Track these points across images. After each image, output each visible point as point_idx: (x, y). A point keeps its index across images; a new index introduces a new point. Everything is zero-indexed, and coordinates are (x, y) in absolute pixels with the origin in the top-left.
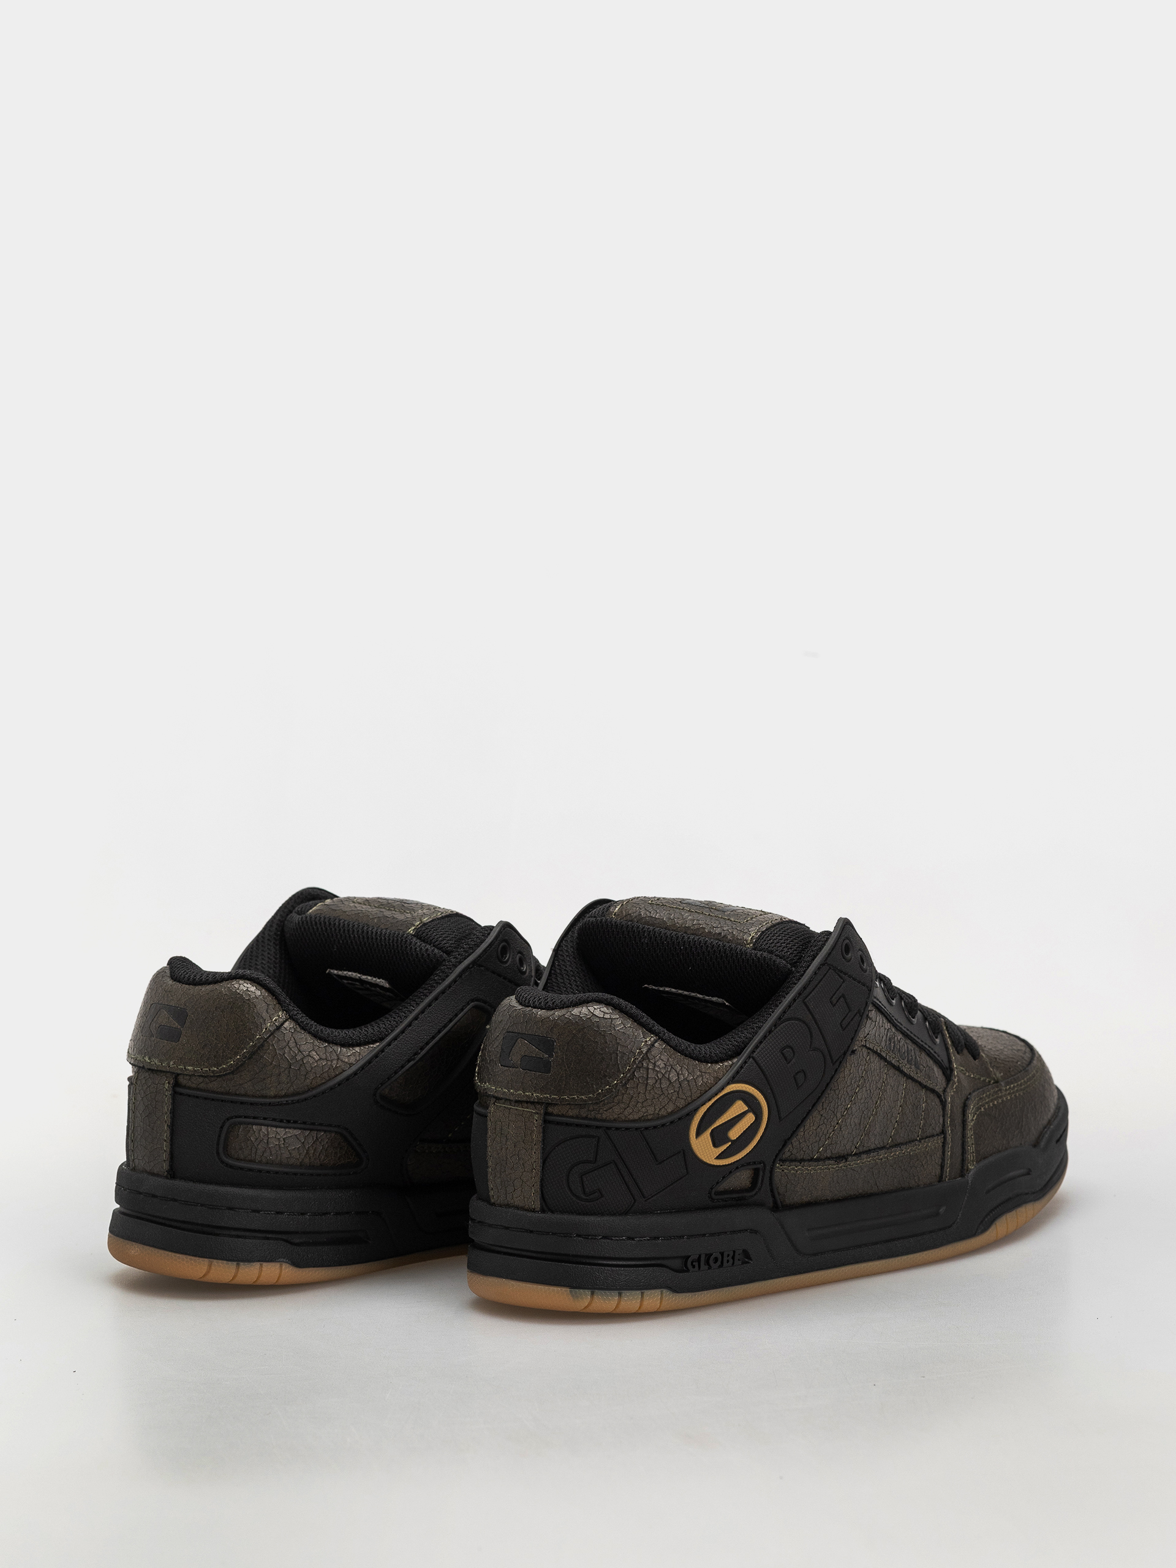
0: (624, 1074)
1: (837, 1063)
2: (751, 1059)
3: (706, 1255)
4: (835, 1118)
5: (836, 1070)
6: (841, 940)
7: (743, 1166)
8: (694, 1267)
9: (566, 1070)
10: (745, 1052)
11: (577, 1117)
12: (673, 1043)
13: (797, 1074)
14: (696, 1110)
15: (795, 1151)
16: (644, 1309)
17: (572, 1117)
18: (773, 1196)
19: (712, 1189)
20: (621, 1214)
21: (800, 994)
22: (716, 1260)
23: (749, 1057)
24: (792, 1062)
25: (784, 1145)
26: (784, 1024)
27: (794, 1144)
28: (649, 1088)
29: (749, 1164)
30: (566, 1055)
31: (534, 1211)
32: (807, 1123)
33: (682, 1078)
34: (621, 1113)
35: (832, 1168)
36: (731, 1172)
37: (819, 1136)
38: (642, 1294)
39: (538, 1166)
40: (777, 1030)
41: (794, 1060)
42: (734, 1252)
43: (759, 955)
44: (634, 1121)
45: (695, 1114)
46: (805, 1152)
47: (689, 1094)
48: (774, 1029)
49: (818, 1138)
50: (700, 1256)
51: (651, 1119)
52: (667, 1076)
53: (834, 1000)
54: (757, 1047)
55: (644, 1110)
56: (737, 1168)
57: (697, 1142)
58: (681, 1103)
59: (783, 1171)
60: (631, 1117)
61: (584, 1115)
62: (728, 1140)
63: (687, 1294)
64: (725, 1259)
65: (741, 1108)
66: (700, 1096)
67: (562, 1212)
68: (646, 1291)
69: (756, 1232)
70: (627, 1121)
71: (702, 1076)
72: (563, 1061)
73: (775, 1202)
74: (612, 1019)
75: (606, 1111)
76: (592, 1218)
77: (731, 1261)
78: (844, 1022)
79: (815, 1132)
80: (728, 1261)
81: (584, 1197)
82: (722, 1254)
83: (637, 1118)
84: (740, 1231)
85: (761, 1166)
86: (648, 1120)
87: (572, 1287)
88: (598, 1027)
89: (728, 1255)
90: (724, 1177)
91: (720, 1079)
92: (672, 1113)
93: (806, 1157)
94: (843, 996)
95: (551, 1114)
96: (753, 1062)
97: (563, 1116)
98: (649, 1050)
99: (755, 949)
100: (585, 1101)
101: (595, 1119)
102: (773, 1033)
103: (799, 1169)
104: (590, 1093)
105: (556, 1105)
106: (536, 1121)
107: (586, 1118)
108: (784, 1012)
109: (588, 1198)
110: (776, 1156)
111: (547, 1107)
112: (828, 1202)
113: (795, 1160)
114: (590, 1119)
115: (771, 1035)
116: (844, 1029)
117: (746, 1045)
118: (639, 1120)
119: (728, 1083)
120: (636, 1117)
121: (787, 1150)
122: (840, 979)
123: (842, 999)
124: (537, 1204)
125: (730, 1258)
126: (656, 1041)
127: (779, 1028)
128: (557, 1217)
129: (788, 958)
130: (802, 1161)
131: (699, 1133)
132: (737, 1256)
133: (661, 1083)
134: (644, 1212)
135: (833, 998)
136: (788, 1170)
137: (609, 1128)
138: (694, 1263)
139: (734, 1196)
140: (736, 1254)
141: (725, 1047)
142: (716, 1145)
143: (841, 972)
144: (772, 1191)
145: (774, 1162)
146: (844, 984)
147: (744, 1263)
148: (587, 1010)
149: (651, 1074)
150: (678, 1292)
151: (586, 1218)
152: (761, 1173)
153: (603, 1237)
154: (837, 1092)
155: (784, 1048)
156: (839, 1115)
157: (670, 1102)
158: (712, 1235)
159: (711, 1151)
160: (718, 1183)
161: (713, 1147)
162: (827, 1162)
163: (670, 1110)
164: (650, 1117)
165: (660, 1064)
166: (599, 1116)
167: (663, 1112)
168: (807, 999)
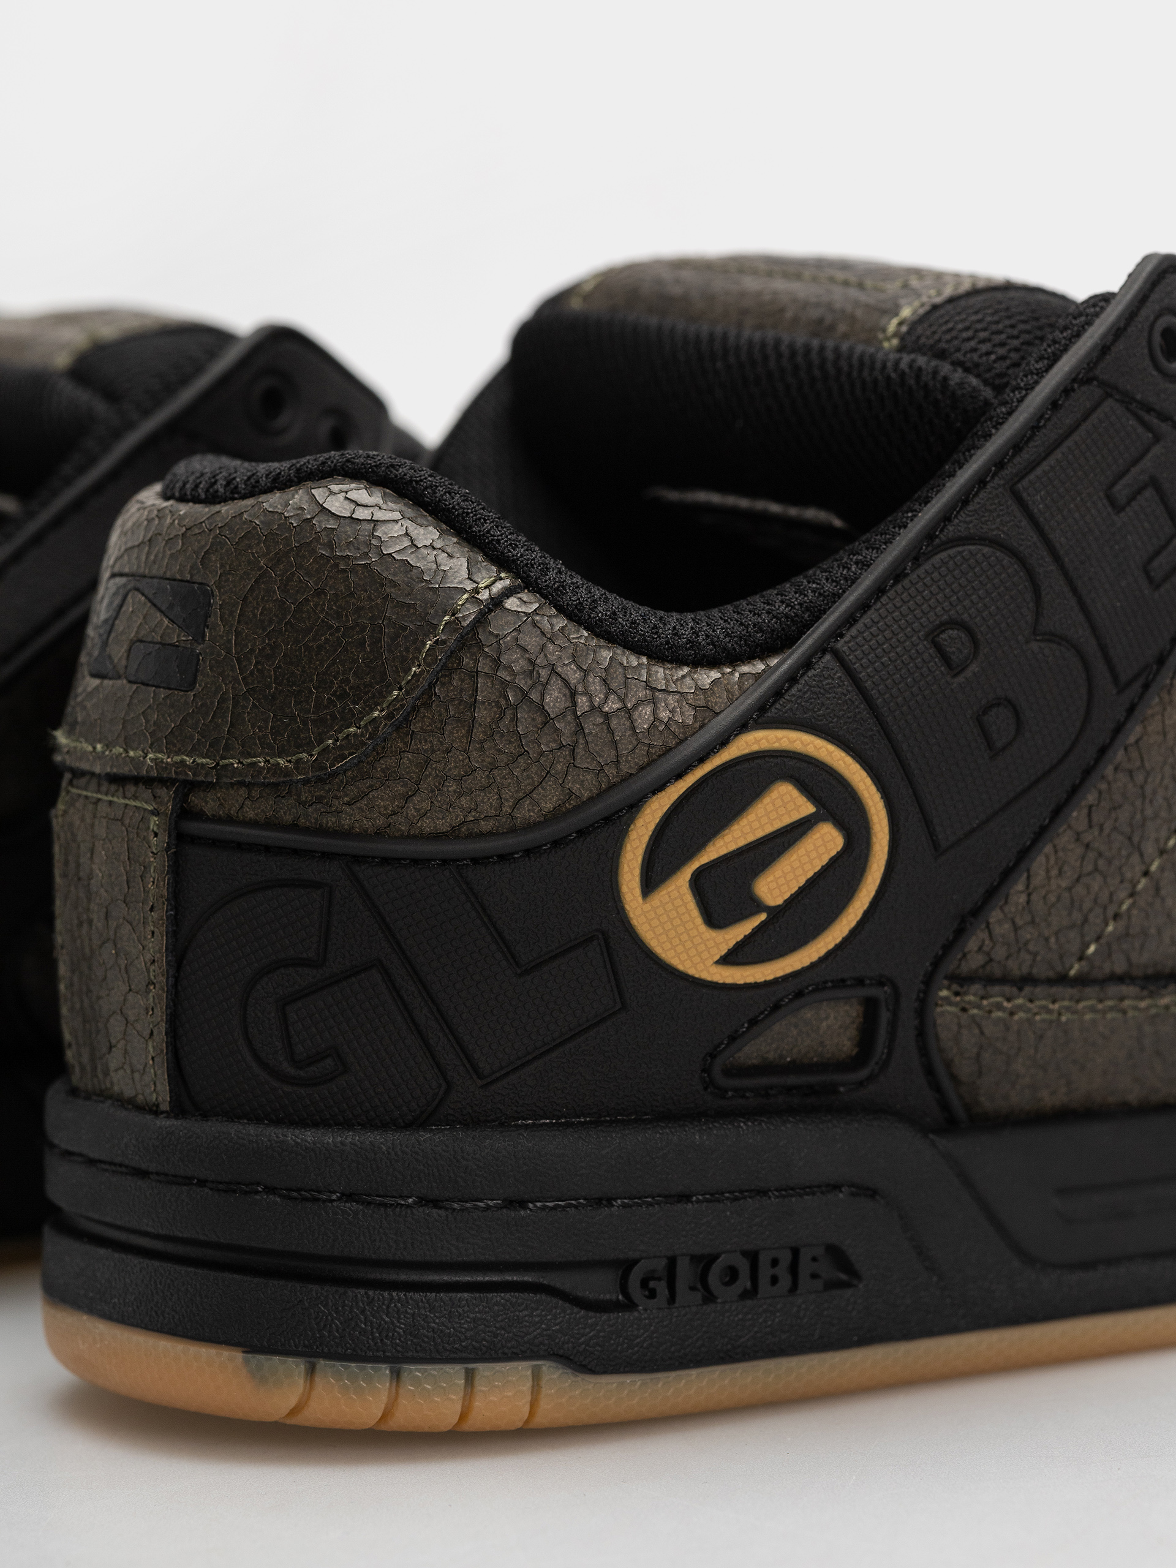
0: (400, 689)
1: (1137, 687)
2: (828, 657)
3: (695, 1259)
4: (1135, 858)
5: (1131, 710)
6: (1147, 312)
7: (820, 987)
8: (652, 1295)
9: (236, 680)
10: (810, 635)
11: (269, 824)
12: (569, 598)
13: (986, 710)
14: (635, 806)
15: (1000, 953)
16: (476, 1421)
17: (254, 824)
18: (937, 1087)
19: (713, 1056)
20: (407, 1126)
21: (999, 463)
22: (732, 1274)
23: (822, 648)
24: (968, 673)
25: (960, 933)
26: (943, 555)
27: (997, 930)
28: (479, 734)
29: (840, 983)
30: (238, 634)
31: (154, 1110)
32: (1039, 864)
33: (582, 701)
34: (394, 813)
35: (1136, 1008)
36: (776, 1007)
37: (1080, 909)
38: (470, 1377)
39: (159, 974)
40: (921, 571)
41: (974, 667)
42: (795, 1252)
43: (904, 365)
44: (437, 837)
45: (632, 820)
46: (1035, 954)
47: (609, 755)
48: (912, 571)
49: (1077, 916)
50: (672, 1262)
51: (491, 834)
52: (534, 696)
53: (1121, 490)
54: (850, 620)
55: (464, 801)
56: (799, 994)
57: (647, 907)
58: (584, 785)
59: (964, 1010)
60: (427, 825)
61: (288, 818)
62: (757, 906)
63: (628, 1379)
64: (765, 1272)
65: (791, 806)
66: (649, 764)
67: (232, 1115)
68: (480, 1366)
69: (872, 1193)
70: (415, 837)
71: (654, 701)
72: (229, 652)
73: (945, 1105)
74: (375, 523)
75: (349, 804)
76: (309, 1136)
77: (785, 1282)
78: (1155, 563)
79: (1066, 895)
80: (774, 1280)
81: (292, 1071)
82: (753, 1257)
83: (446, 828)
84: (809, 1189)
85: (882, 993)
86: (481, 835)
87: (251, 1347)
88: (330, 545)
89: (775, 1262)
90: (753, 1022)
91: (717, 714)
92: (556, 815)
93: (1041, 971)
94: (1154, 483)
95: (199, 816)
96: (835, 665)
97: (229, 820)
98: (482, 619)
99: (901, 349)
100: (286, 773)
101: (321, 831)
102: (906, 582)
103: (1020, 1008)
104: (300, 747)
105: (210, 786)
106: (156, 835)
107: (294, 827)
108: (946, 517)
109: (302, 1073)
110: (937, 963)
111: (186, 796)
112: (1128, 1111)
113: (1004, 980)
114: (306, 830)
115: (899, 587)
116: (1155, 585)
117: (818, 615)
118: (453, 835)
119: (743, 726)
120: (443, 825)
121: (972, 944)
122: (1140, 430)
123: (1149, 493)
124: (158, 1089)
125: (782, 1271)
126: (508, 593)
127: (927, 566)
128: (212, 1128)
129: (989, 370)
130: (1026, 981)
131: (650, 882)
132: (805, 1267)
133: (515, 719)
134: (474, 1121)
135: (1118, 487)
136: (979, 1007)
137: (358, 859)
138: (652, 1284)
139: (792, 1080)
140: (805, 1257)
141: (751, 619)
142: (714, 919)
143: (1149, 410)
144: (929, 1071)
145: (929, 981)
146: (1156, 450)
147: (833, 1285)
148: (306, 498)
149: (485, 690)
150: (592, 1372)
151: (291, 1136)
152: (885, 1016)
153: (343, 1194)
154: (1140, 778)
155: (943, 627)
156: (1149, 849)
157: (550, 783)
158: (715, 1196)
159: (697, 940)
160: (733, 1039)
161: (703, 928)
162: (1113, 989)
163: (548, 806)
164: (486, 826)
165: (516, 660)
166: (330, 821)
167: (526, 813)
168: (1025, 482)
